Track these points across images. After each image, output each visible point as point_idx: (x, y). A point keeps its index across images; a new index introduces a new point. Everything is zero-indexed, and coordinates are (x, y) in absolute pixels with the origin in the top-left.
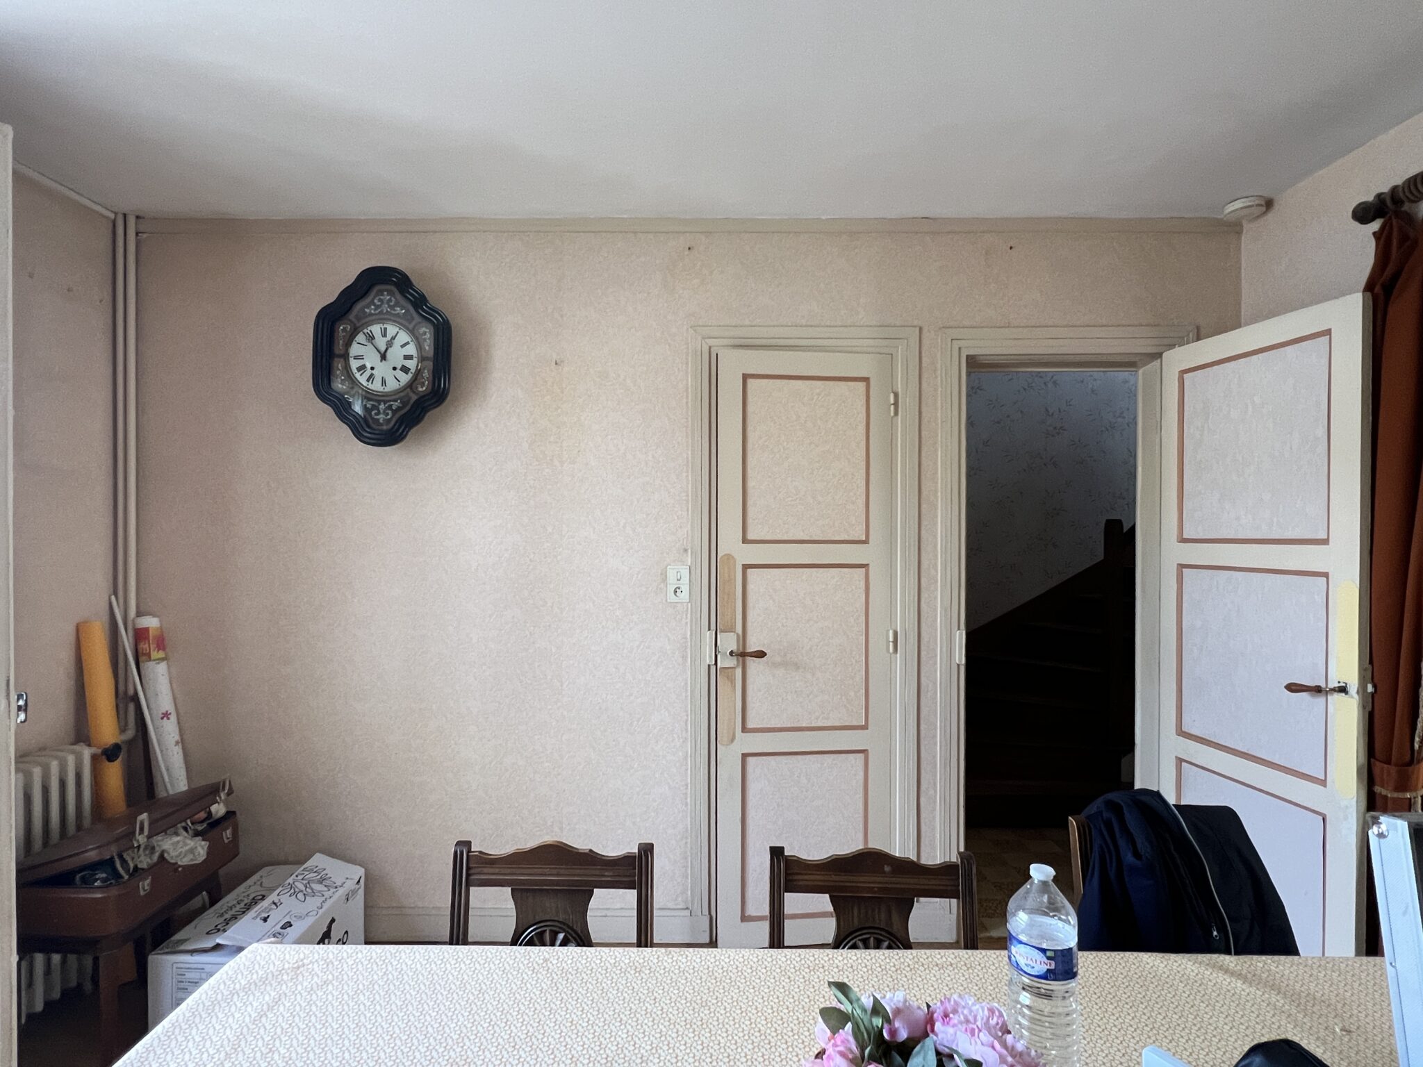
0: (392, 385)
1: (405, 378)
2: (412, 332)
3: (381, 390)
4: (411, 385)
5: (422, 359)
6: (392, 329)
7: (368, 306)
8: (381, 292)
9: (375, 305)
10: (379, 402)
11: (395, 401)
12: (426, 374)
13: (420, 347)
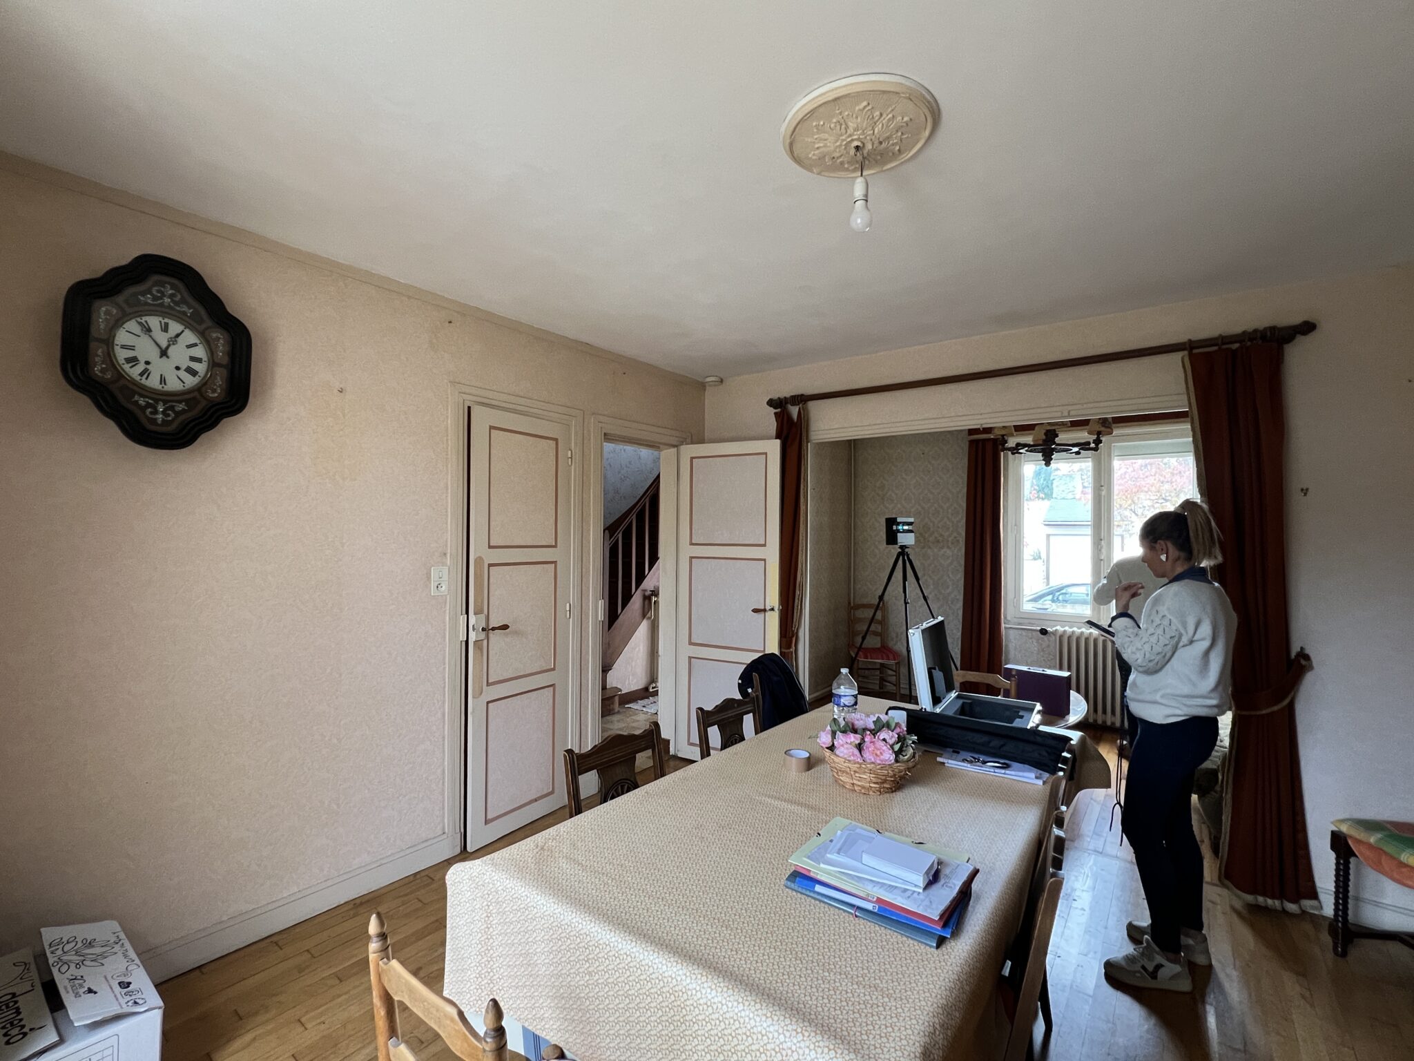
0: (173, 385)
1: (191, 381)
2: (202, 334)
3: (160, 387)
4: (199, 389)
5: (213, 364)
6: (175, 327)
7: (144, 294)
8: (162, 284)
9: (152, 294)
10: (157, 401)
11: (180, 402)
12: (219, 381)
13: (211, 352)
